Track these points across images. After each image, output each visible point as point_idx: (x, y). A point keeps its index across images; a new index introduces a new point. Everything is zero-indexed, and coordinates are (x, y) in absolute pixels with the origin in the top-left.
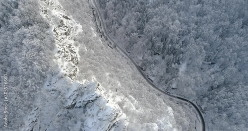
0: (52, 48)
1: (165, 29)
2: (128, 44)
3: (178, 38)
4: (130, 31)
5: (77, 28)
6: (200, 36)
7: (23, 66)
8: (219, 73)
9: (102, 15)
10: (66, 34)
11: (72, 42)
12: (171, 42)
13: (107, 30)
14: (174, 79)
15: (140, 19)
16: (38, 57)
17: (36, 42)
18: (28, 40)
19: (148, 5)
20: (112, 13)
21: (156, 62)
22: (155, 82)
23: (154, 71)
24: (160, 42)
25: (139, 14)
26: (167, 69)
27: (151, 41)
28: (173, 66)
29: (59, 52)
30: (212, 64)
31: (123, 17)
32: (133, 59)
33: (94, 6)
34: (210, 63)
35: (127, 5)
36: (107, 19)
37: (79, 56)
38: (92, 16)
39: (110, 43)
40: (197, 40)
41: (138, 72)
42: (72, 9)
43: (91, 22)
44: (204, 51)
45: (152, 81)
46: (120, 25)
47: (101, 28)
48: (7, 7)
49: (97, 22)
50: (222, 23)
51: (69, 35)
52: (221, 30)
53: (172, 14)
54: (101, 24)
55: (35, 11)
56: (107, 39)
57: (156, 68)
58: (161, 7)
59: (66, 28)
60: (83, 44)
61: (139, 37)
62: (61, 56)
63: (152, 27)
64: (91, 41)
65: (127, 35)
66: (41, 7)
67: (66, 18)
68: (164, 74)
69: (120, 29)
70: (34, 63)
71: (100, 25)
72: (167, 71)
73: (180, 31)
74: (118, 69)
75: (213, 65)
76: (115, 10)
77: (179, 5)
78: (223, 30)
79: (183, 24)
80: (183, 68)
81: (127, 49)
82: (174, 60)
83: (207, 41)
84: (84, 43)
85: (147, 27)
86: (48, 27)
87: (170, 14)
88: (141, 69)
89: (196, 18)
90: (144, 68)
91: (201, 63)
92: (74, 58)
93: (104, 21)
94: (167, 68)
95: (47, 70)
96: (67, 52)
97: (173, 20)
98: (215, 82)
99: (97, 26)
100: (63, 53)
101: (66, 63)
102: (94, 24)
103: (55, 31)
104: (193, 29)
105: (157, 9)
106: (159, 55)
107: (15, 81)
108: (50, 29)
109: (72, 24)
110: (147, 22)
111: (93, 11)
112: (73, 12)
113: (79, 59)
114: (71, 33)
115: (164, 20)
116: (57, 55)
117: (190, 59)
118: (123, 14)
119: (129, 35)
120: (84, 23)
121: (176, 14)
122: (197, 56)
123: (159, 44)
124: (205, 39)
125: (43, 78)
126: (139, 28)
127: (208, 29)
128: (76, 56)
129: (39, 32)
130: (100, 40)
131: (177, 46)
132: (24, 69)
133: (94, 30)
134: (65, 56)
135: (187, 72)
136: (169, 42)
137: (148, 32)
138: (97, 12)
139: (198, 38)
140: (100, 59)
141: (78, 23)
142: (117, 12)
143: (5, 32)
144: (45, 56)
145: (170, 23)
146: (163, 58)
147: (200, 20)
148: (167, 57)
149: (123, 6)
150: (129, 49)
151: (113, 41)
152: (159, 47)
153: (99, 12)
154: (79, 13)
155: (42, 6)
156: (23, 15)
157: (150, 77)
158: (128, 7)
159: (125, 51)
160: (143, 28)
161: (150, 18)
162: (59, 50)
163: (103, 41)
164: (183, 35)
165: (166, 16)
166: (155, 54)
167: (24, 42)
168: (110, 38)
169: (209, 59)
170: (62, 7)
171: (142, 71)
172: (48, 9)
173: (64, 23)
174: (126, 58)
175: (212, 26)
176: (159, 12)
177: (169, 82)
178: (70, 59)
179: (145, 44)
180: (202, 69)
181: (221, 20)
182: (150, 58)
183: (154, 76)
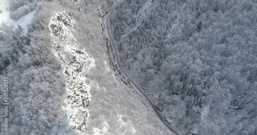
0: (62, 93)
1: (185, 67)
2: (144, 80)
3: (199, 79)
4: (146, 67)
5: (89, 62)
6: (224, 78)
7: (26, 115)
8: (247, 120)
9: (116, 47)
10: (77, 70)
11: (84, 79)
12: (192, 82)
13: (121, 64)
14: (195, 124)
15: (157, 54)
16: (45, 104)
17: (45, 86)
18: (36, 84)
19: (166, 40)
20: (127, 46)
21: (174, 103)
22: (173, 126)
23: (172, 113)
24: (179, 82)
25: (157, 49)
26: (187, 112)
27: (169, 79)
28: (195, 109)
29: (69, 97)
30: (238, 108)
31: (139, 51)
32: (149, 97)
33: (108, 37)
34: (237, 107)
35: (143, 39)
36: (122, 51)
37: (90, 96)
38: (106, 48)
39: (124, 77)
40: (222, 82)
41: (154, 113)
42: (86, 42)
43: (105, 55)
44: (230, 95)
45: (169, 123)
46: (135, 59)
47: (115, 61)
48: (18, 42)
49: (111, 54)
50: (250, 65)
51: (81, 71)
52: (248, 73)
53: (193, 52)
54: (114, 56)
55: (47, 49)
56: (120, 73)
57: (174, 110)
58: (180, 44)
59: (78, 64)
60: (95, 81)
61: (156, 73)
62: (71, 102)
63: (171, 64)
64: (105, 77)
65: (142, 70)
66: (53, 43)
67: (79, 52)
68: (184, 116)
69: (135, 64)
70: (40, 111)
71: (114, 58)
72: (187, 114)
73: (202, 71)
74: (133, 111)
75: (240, 110)
76: (130, 44)
77: (200, 43)
78: (251, 73)
79: (205, 64)
80: (205, 111)
81: (141, 85)
82: (196, 102)
83: (233, 84)
84: (96, 79)
85: (165, 64)
86: (59, 68)
87: (190, 51)
88: (157, 109)
89: (219, 59)
90: (160, 108)
91: (227, 108)
92: (84, 100)
93: (118, 53)
94: (187, 110)
95: (54, 120)
96: (77, 95)
97: (194, 59)
98: (245, 131)
99: (110, 58)
100: (73, 98)
101: (76, 110)
102: (107, 57)
103: (66, 72)
104: (217, 70)
105: (176, 45)
106: (178, 95)
107: (16, 131)
108: (61, 70)
109: (84, 59)
110: (164, 58)
111: (107, 43)
112: (87, 45)
113: (90, 99)
114: (83, 70)
115: (184, 58)
116: (66, 101)
117: (213, 102)
118: (139, 48)
119: (145, 71)
120: (97, 57)
121: (197, 53)
122: (222, 99)
123: (178, 84)
124: (230, 82)
125: (48, 129)
126: (155, 64)
127: (234, 71)
128: (86, 96)
129: (49, 73)
130: (113, 75)
131: (198, 87)
132: (28, 117)
133: (108, 64)
134: (75, 102)
135: (210, 117)
136: (189, 82)
137: (166, 70)
138: (110, 44)
139: (222, 80)
140: (113, 99)
141: (91, 57)
142: (132, 46)
143: (12, 70)
144: (52, 103)
145: (191, 62)
146: (183, 99)
147: (225, 60)
148: (187, 98)
149: (139, 40)
150: (144, 85)
151: (127, 76)
152: (178, 87)
153: (113, 45)
154: (93, 46)
155: (55, 43)
156: (34, 53)
157: (167, 119)
158: (145, 42)
159: (139, 87)
160: (160, 65)
161: (168, 55)
162: (69, 94)
163: (116, 75)
164: (205, 75)
165: (186, 54)
166: (173, 94)
167: (31, 85)
168: (124, 72)
169: (236, 103)
170: (75, 40)
171: (158, 111)
172: (61, 44)
173: (77, 59)
174: (140, 95)
175: (239, 67)
176: (178, 49)
177: (189, 127)
178: (81, 104)
179: (162, 82)
180: (227, 113)
181: (248, 62)
182: (167, 98)
183: (171, 118)
